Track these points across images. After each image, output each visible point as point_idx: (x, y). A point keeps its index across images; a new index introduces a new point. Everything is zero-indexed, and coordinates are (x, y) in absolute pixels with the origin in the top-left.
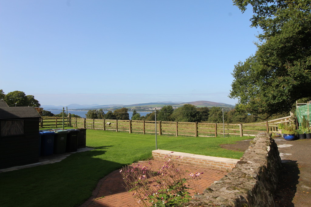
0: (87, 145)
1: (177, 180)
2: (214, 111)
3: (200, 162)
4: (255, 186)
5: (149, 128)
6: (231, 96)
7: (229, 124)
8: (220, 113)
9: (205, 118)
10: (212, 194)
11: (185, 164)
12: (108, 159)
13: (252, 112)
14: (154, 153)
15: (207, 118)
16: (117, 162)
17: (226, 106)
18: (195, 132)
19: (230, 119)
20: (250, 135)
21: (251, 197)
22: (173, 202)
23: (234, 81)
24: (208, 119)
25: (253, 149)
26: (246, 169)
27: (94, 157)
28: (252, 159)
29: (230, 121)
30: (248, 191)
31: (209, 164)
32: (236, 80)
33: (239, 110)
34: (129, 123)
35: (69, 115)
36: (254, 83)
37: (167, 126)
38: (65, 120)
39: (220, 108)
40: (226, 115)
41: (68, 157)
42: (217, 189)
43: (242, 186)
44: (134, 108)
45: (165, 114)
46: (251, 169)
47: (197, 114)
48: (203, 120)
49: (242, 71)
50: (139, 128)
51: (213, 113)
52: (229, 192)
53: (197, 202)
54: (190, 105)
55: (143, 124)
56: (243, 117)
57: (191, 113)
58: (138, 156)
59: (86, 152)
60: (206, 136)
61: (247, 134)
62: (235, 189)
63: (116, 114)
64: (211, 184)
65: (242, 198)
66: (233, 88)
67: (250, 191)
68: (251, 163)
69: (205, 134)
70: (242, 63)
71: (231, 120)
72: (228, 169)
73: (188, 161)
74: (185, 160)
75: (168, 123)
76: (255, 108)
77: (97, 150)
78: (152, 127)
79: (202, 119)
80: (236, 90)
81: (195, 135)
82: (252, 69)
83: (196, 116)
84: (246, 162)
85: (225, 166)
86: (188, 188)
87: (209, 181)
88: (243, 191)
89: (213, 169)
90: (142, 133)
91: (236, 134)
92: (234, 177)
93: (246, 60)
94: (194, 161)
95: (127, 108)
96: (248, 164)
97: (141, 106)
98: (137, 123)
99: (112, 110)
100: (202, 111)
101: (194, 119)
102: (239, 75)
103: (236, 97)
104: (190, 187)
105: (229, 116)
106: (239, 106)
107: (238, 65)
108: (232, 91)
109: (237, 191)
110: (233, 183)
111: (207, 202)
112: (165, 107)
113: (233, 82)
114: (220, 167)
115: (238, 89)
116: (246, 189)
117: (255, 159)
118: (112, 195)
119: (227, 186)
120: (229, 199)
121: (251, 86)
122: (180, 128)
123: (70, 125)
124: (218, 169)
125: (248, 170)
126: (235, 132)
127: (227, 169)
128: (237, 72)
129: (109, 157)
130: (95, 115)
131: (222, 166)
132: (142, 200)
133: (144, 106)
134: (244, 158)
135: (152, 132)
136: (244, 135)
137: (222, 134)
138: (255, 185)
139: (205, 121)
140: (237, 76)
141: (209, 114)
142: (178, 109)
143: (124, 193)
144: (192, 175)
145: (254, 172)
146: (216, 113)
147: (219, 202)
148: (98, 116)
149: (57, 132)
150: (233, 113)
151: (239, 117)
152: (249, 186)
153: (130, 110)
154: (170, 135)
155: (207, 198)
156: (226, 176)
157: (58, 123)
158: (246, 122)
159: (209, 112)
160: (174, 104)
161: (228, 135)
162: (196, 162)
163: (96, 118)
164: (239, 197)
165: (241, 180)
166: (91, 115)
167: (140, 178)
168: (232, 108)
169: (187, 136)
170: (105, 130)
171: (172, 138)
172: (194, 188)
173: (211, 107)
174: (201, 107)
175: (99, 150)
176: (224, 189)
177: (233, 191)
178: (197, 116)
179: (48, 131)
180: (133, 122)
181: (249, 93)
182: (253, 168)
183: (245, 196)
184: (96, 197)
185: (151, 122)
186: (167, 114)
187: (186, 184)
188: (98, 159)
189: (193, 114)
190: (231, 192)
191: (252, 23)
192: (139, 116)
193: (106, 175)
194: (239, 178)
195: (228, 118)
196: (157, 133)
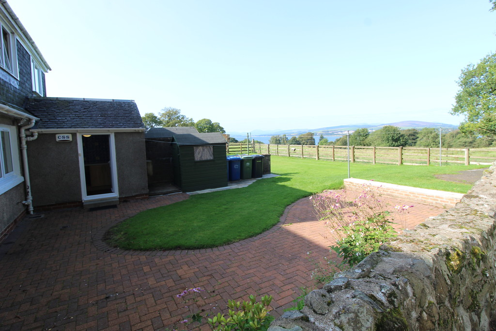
0: (271, 172)
1: (377, 212)
2: (425, 133)
3: (406, 195)
4: (491, 227)
5: (339, 155)
6: (452, 112)
7: (449, 149)
8: (434, 136)
9: (413, 142)
10: (427, 231)
11: (385, 196)
12: (294, 187)
13: (486, 132)
14: (346, 182)
15: (415, 143)
16: (303, 189)
17: (443, 126)
18: (399, 159)
19: (448, 144)
20: (481, 163)
21: (486, 239)
22: (373, 236)
23: (459, 91)
24: (417, 144)
25: (488, 180)
26: (477, 205)
27: (280, 184)
28: (486, 193)
29: (449, 146)
30: (482, 232)
31: (418, 197)
32: (462, 90)
33: (464, 131)
34: (315, 149)
35: (253, 140)
36: (491, 92)
37: (363, 152)
38: (250, 146)
39: (434, 129)
40: (444, 138)
41: (254, 183)
42: (434, 226)
43: (471, 224)
44: (320, 132)
45: (358, 138)
46: (486, 206)
47: (401, 138)
48: (409, 145)
49: (473, 76)
50: (327, 154)
51: (424, 136)
52: (453, 230)
53: (407, 238)
54: (392, 127)
55: (332, 150)
56: (470, 140)
57: (393, 136)
58: (327, 184)
59: (271, 178)
60: (414, 164)
61: (476, 161)
62: (461, 228)
63: (301, 139)
64: (426, 220)
65: (473, 239)
66: (456, 102)
67: (484, 233)
68: (486, 197)
69: (412, 161)
70: (474, 65)
71: (451, 144)
72: (446, 204)
73: (389, 193)
74: (386, 191)
75: (362, 149)
76: (491, 127)
77: (282, 177)
78: (342, 153)
79: (407, 144)
80: (460, 105)
81: (398, 163)
82: (490, 73)
83: (400, 140)
84: (477, 197)
85: (441, 201)
86: (392, 223)
87: (418, 217)
88: (474, 231)
89: (424, 203)
90: (331, 160)
91: (459, 162)
92: (459, 213)
93: (481, 60)
94: (398, 193)
95: (312, 132)
96: (480, 198)
97: (329, 130)
98: (324, 149)
99: (297, 135)
100: (408, 133)
101: (397, 143)
102: (467, 83)
103: (460, 113)
104: (394, 222)
105: (448, 140)
106: (466, 125)
107: (467, 69)
108: (455, 105)
109: (464, 230)
110: (457, 221)
111: (422, 239)
112: (358, 130)
113: (458, 93)
114: (434, 202)
115: (465, 102)
116: (479, 230)
117: (492, 193)
118: (300, 223)
119: (449, 223)
120: (454, 239)
121: (487, 97)
122: (378, 154)
123: (254, 151)
124: (431, 204)
125: (481, 207)
126: (457, 159)
127: (444, 205)
128: (465, 79)
129: (294, 184)
130: (278, 141)
131: (437, 200)
132: (336, 230)
133: (333, 130)
134: (474, 191)
135: (343, 159)
136: (471, 163)
137: (437, 162)
138: (493, 226)
139: (411, 145)
140: (464, 84)
141: (418, 138)
142: (375, 132)
143: (312, 222)
144: (398, 207)
145: (490, 210)
146: (428, 136)
147: (439, 241)
148: (282, 142)
149: (242, 158)
150: (453, 136)
151: (464, 141)
152: (483, 226)
153: (316, 135)
154: (365, 163)
155: (422, 235)
156: (447, 212)
157: (243, 149)
158: (473, 147)
159: (418, 135)
160: (370, 126)
161: (447, 163)
162: (400, 194)
163: (280, 143)
164: (469, 238)
165: (470, 217)
166: (274, 142)
167: (333, 207)
168: (453, 129)
169: (388, 164)
170: (289, 156)
171: (368, 166)
172: (400, 223)
173: (422, 128)
174: (406, 128)
175: (285, 177)
176: (445, 226)
177: (458, 230)
178: (402, 140)
179: (235, 157)
180: (320, 147)
181: (483, 106)
182: (488, 204)
183: (477, 237)
184: (284, 223)
185: (341, 148)
186: (361, 138)
187: (389, 217)
188: (284, 186)
189: (396, 137)
190: (455, 230)
191: (492, 5)
192: (326, 142)
193: (293, 203)
194: (466, 215)
195: (447, 142)
196: (350, 160)
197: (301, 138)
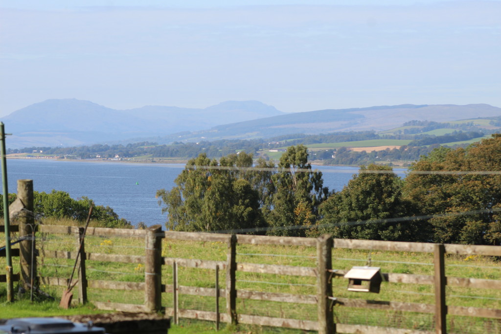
35: (21, 193)
63: (432, 194)
99: (397, 155)
123: (29, 288)
130: (239, 198)
148: (271, 208)
163: (256, 224)
197: (437, 180)
